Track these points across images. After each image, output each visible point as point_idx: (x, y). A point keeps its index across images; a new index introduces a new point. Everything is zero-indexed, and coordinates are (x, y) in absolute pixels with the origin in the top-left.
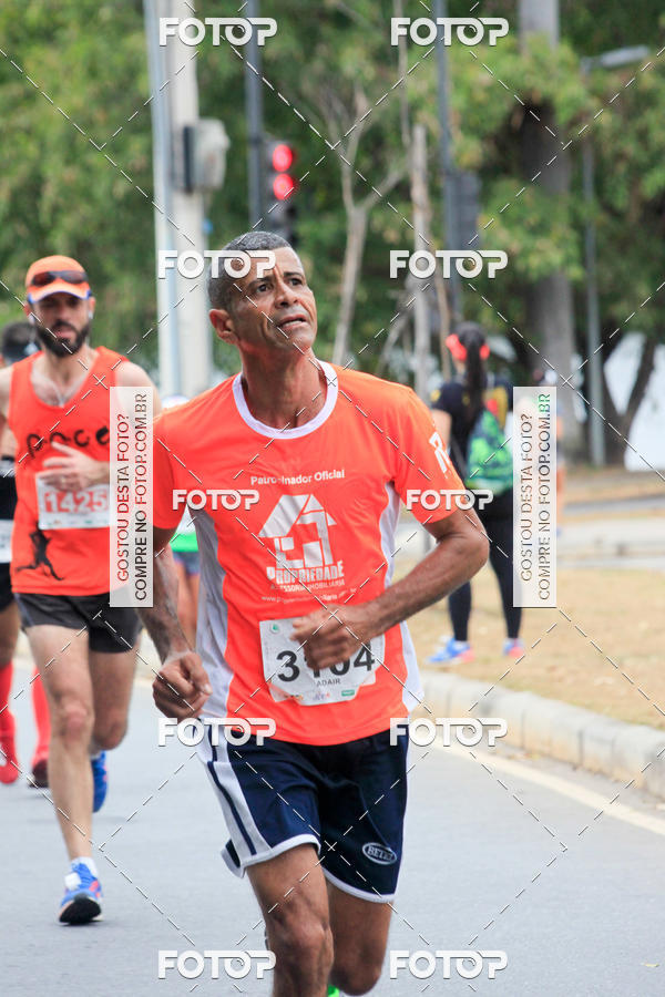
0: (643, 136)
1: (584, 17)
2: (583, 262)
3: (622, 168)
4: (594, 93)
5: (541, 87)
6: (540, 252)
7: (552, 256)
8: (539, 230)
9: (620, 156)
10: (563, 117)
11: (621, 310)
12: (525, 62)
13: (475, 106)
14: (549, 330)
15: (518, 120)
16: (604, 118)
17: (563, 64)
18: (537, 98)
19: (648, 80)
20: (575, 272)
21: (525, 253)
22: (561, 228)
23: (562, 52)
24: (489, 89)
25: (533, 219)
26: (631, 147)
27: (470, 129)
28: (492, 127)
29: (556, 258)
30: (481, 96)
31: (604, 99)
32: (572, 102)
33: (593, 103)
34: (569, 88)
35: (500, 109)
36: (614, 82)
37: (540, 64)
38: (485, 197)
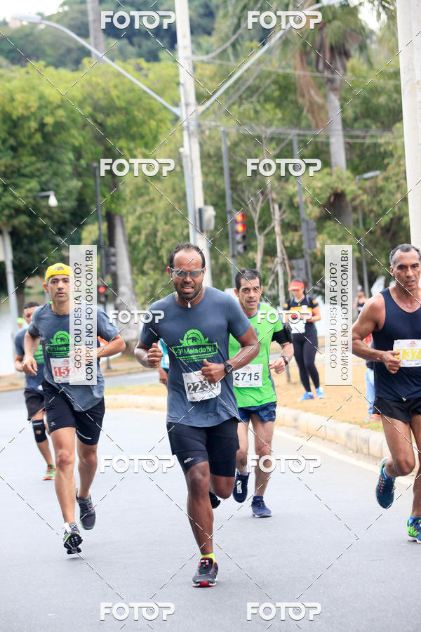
0: (379, 203)
1: (357, 161)
2: (360, 251)
3: (372, 215)
4: (360, 188)
5: (340, 187)
8: (342, 240)
9: (371, 211)
10: (349, 198)
11: (375, 268)
12: (334, 178)
13: (316, 195)
15: (332, 199)
16: (365, 197)
17: (348, 178)
18: (339, 191)
19: (380, 183)
20: (357, 254)
22: (351, 238)
23: (347, 174)
24: (321, 188)
25: (340, 236)
26: (375, 208)
27: (315, 204)
28: (323, 202)
30: (318, 191)
31: (365, 191)
32: (352, 191)
33: (360, 192)
34: (351, 187)
35: (326, 195)
36: (368, 184)
37: (340, 178)
38: (320, 229)
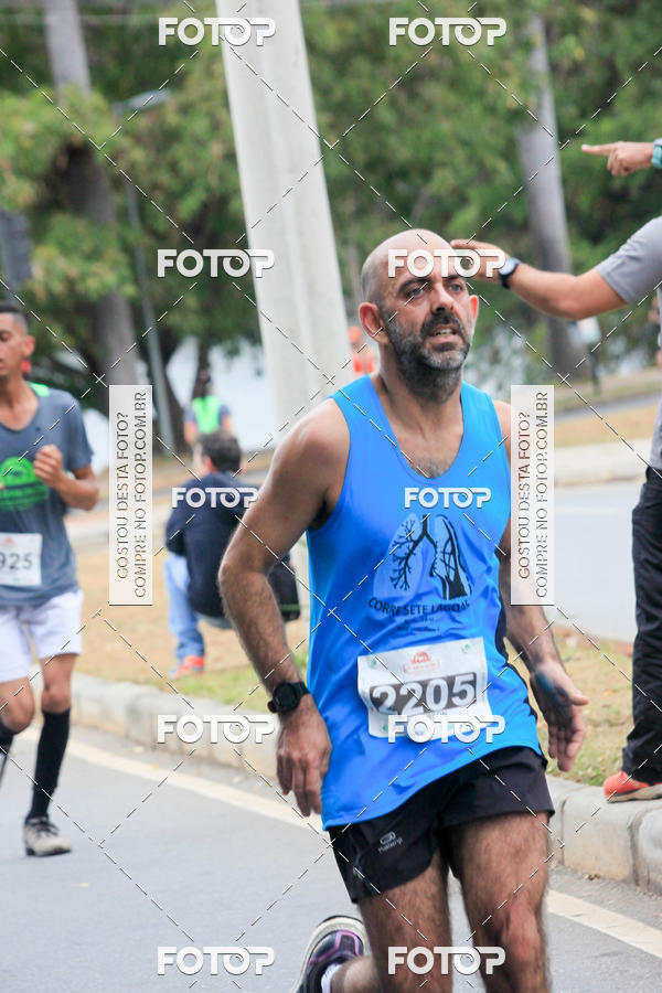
0: (174, 167)
1: (112, 68)
2: (136, 281)
3: (159, 196)
4: (126, 132)
5: (79, 131)
6: (95, 275)
7: (105, 277)
8: (94, 256)
9: (155, 186)
10: (102, 155)
11: (174, 319)
12: (63, 111)
13: (22, 152)
14: (113, 342)
15: (63, 161)
16: (139, 155)
17: (96, 110)
18: (77, 140)
19: (172, 119)
20: (130, 290)
21: (83, 277)
22: (113, 253)
23: (92, 99)
24: (34, 137)
25: (87, 246)
26: (164, 177)
27: (21, 173)
28: (39, 169)
29: (110, 278)
30: (27, 144)
31: (138, 139)
32: (110, 143)
33: (125, 142)
34: (104, 131)
35: (46, 153)
36: (143, 123)
37: (76, 111)
38: (38, 233)
